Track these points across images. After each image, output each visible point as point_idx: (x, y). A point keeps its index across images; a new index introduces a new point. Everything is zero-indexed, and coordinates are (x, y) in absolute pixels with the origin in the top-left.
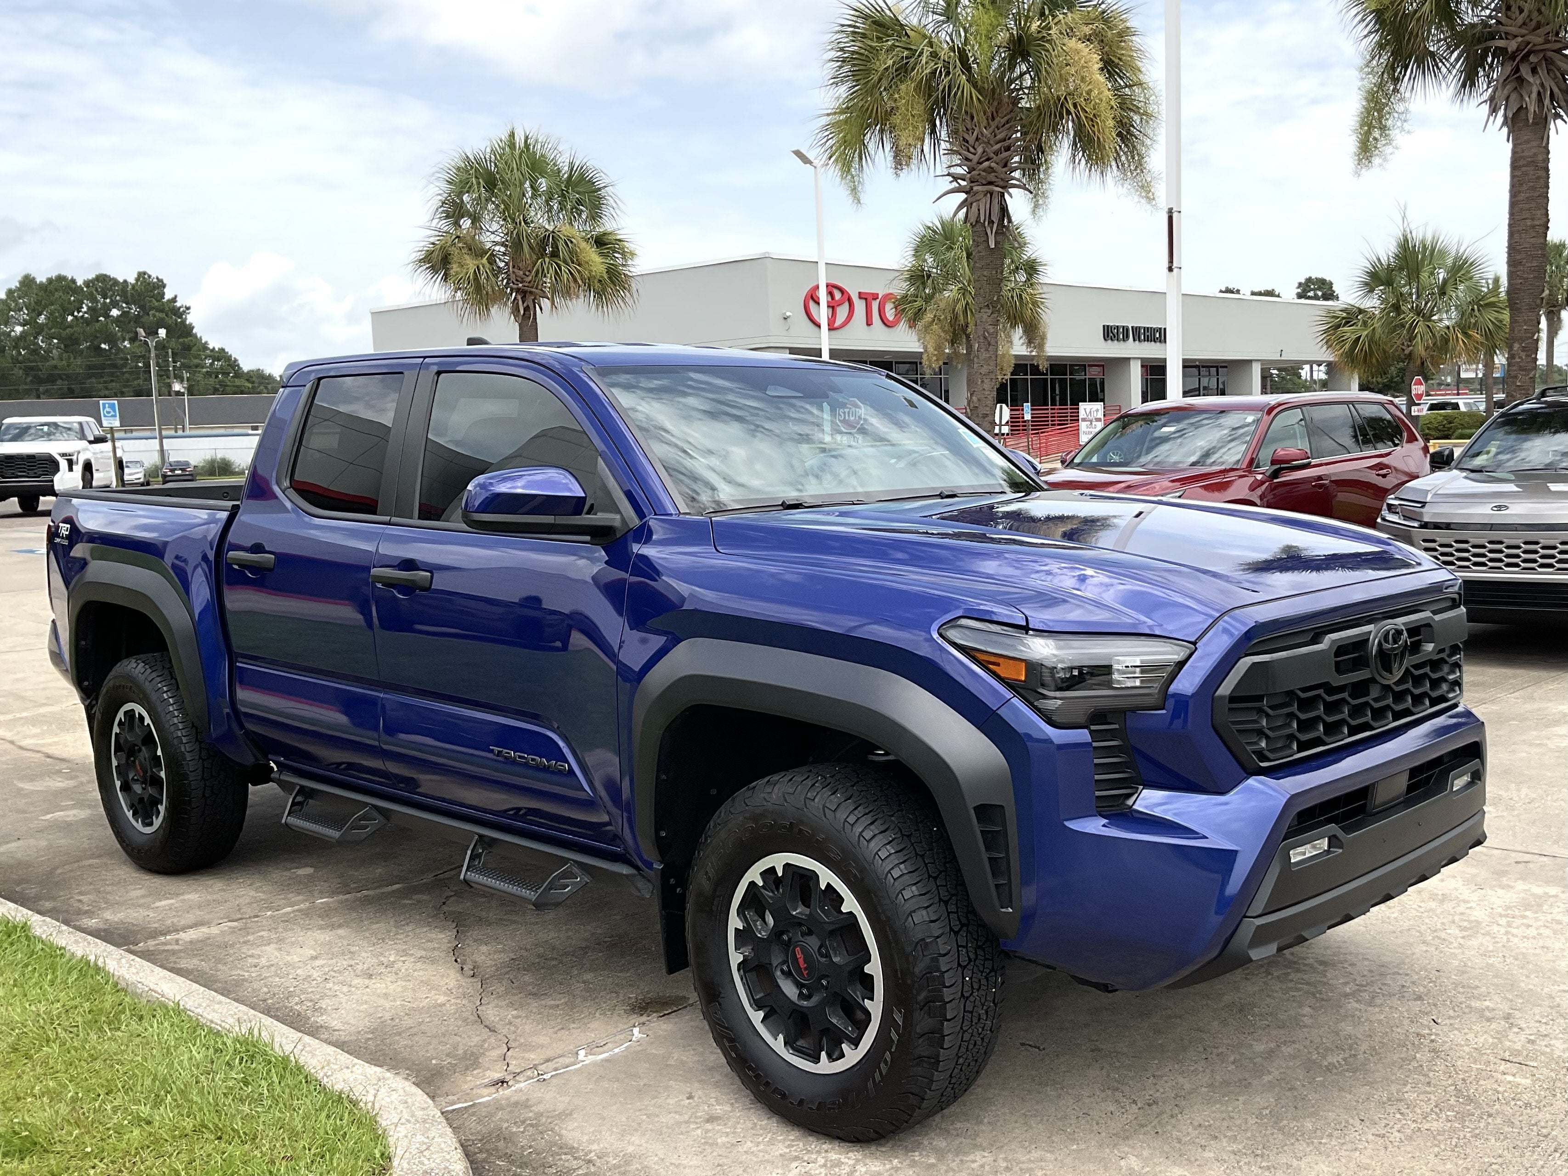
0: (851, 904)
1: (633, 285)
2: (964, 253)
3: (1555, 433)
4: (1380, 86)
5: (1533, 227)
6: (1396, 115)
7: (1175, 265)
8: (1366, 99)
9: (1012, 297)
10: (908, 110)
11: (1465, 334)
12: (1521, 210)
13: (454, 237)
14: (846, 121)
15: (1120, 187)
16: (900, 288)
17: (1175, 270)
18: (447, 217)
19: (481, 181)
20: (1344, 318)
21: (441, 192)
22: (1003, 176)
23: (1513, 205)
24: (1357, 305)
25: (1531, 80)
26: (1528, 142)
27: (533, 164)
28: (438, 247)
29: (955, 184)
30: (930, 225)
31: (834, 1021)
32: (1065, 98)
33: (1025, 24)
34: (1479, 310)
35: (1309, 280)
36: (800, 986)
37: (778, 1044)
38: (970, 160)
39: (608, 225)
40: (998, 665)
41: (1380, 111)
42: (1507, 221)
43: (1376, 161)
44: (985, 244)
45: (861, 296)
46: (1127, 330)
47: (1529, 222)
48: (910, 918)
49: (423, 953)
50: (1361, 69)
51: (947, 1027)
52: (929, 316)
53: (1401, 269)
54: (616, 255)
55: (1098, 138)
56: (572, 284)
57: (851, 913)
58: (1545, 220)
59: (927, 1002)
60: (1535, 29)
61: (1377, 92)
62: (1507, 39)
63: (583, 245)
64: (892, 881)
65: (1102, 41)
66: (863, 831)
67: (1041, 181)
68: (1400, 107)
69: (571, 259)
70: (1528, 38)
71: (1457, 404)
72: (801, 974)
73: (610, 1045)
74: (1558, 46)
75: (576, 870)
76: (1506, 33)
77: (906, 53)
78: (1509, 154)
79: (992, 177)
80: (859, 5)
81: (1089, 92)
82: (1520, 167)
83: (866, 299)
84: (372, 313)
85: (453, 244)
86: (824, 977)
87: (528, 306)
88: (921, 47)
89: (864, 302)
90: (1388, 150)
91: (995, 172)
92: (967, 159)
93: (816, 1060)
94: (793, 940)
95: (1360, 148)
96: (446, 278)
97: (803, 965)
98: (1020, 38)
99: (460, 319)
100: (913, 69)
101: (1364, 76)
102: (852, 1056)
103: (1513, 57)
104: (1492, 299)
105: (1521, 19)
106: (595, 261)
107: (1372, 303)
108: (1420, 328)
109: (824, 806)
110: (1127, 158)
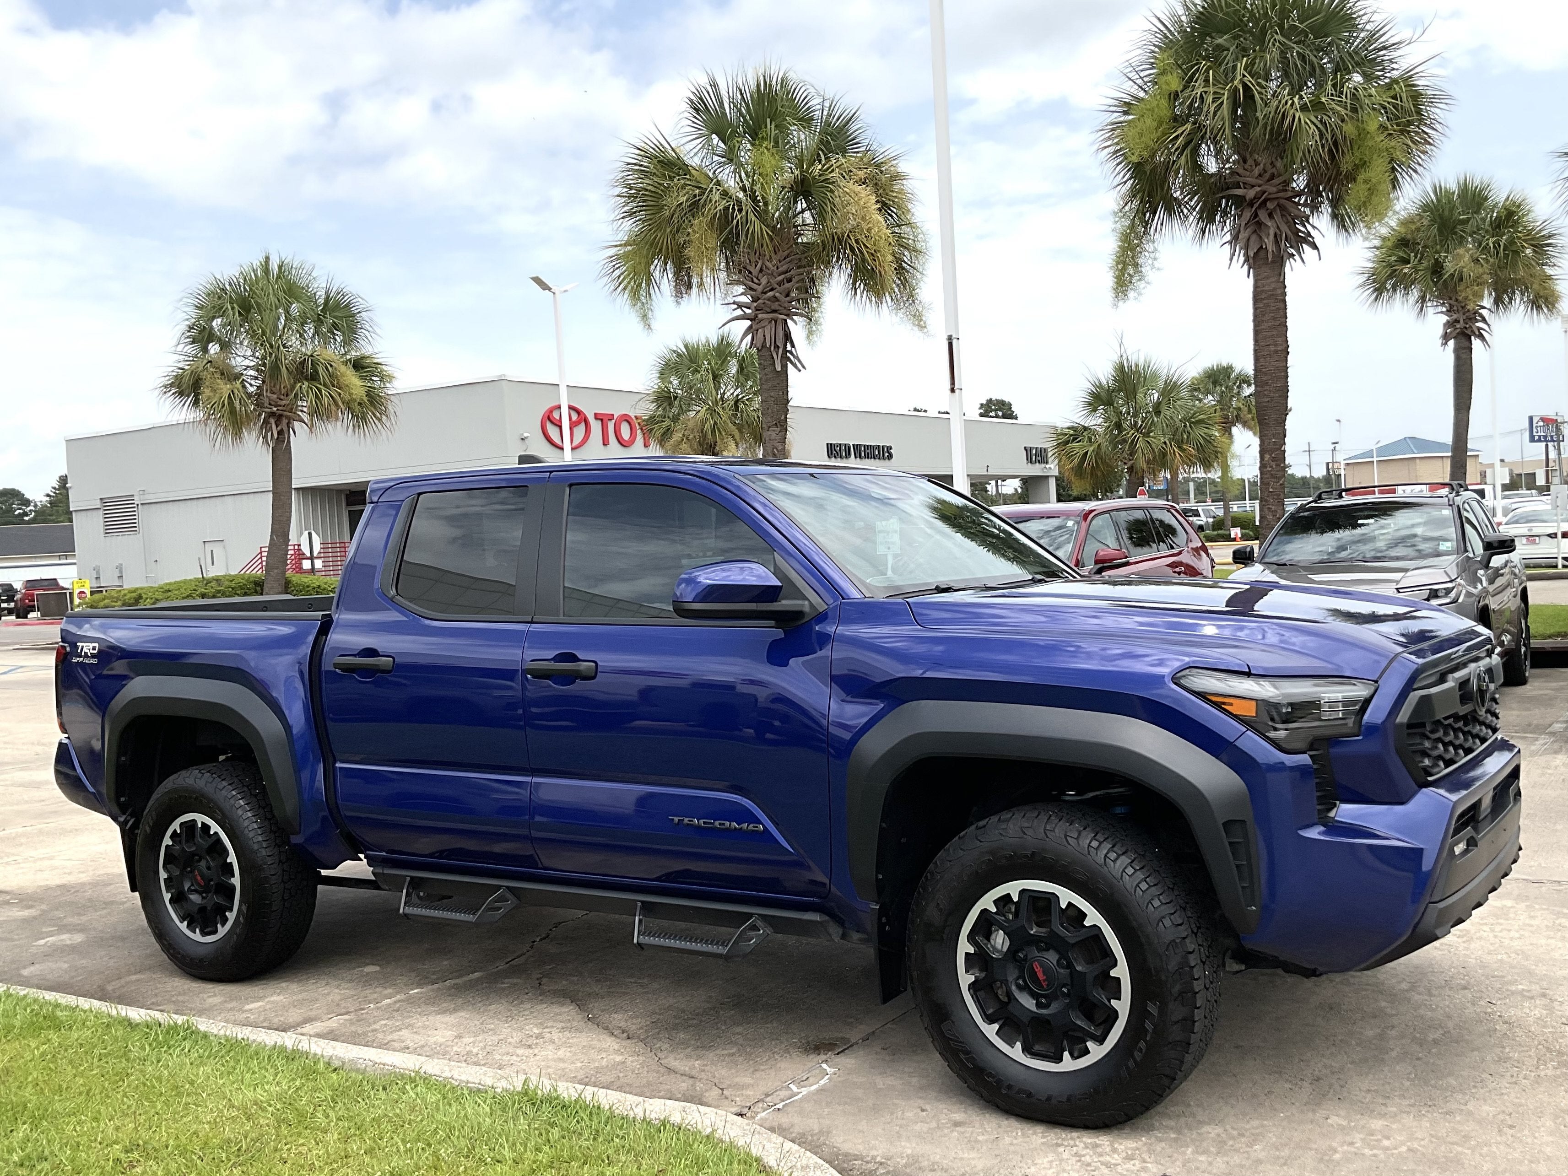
0: (1094, 917)
1: (390, 407)
2: (711, 375)
3: (1322, 533)
4: (1132, 227)
5: (1276, 352)
6: (1147, 254)
7: (956, 386)
8: (1121, 241)
9: (758, 417)
10: (701, 244)
11: (1180, 448)
12: (1265, 338)
13: (205, 361)
14: (634, 252)
15: (894, 316)
16: (645, 409)
17: (957, 391)
18: (193, 342)
19: (235, 305)
20: (1071, 435)
21: (188, 317)
22: (786, 305)
23: (1257, 332)
24: (1082, 423)
25: (1269, 224)
26: (1267, 278)
27: (290, 289)
28: (189, 372)
29: (739, 312)
30: (675, 349)
31: (1079, 1023)
32: (848, 236)
33: (808, 168)
34: (1191, 427)
35: (990, 401)
36: (1034, 995)
37: (1016, 1052)
38: (755, 290)
39: (366, 347)
40: (1231, 704)
41: (1133, 250)
42: (1252, 347)
43: (1131, 294)
44: (772, 368)
45: (597, 416)
46: (849, 448)
47: (1272, 348)
48: (1161, 924)
49: (563, 1025)
50: (1115, 214)
51: (1198, 1014)
52: (677, 436)
53: (1120, 391)
54: (374, 378)
55: (880, 272)
56: (333, 408)
57: (1095, 926)
58: (1285, 345)
59: (1181, 993)
60: (1269, 180)
61: (1130, 233)
62: (1245, 188)
63: (343, 368)
64: (1141, 893)
65: (876, 184)
66: (1107, 853)
67: (814, 310)
68: (1149, 247)
69: (331, 382)
70: (1264, 187)
71: (1197, 510)
72: (1040, 986)
73: (811, 1080)
74: (1290, 194)
75: (759, 923)
76: (1244, 183)
77: (697, 191)
78: (1251, 289)
79: (775, 306)
80: (644, 145)
81: (869, 230)
82: (1262, 299)
83: (602, 420)
84: (67, 441)
85: (205, 368)
86: (1064, 986)
87: (282, 430)
88: (711, 186)
89: (600, 422)
90: (1142, 284)
91: (778, 300)
92: (751, 289)
93: (1059, 1059)
94: (1029, 957)
95: (1117, 283)
96: (196, 403)
97: (1041, 976)
98: (803, 181)
99: (212, 444)
100: (704, 206)
101: (1117, 219)
102: (1097, 1052)
103: (1251, 204)
104: (1202, 417)
105: (1256, 172)
106: (355, 383)
107: (1096, 421)
108: (1140, 444)
109: (1066, 836)
110: (899, 290)
